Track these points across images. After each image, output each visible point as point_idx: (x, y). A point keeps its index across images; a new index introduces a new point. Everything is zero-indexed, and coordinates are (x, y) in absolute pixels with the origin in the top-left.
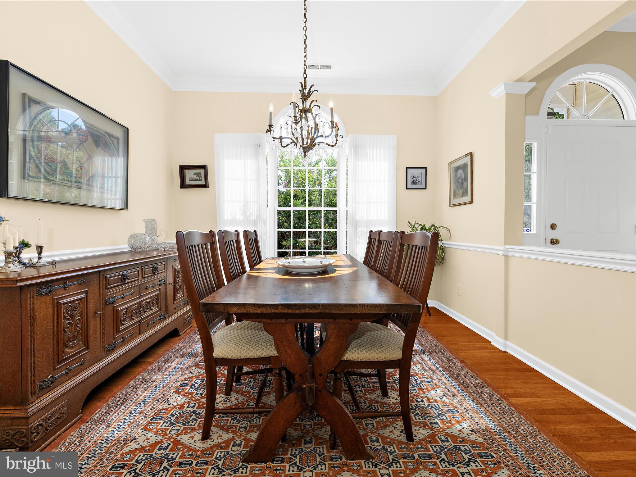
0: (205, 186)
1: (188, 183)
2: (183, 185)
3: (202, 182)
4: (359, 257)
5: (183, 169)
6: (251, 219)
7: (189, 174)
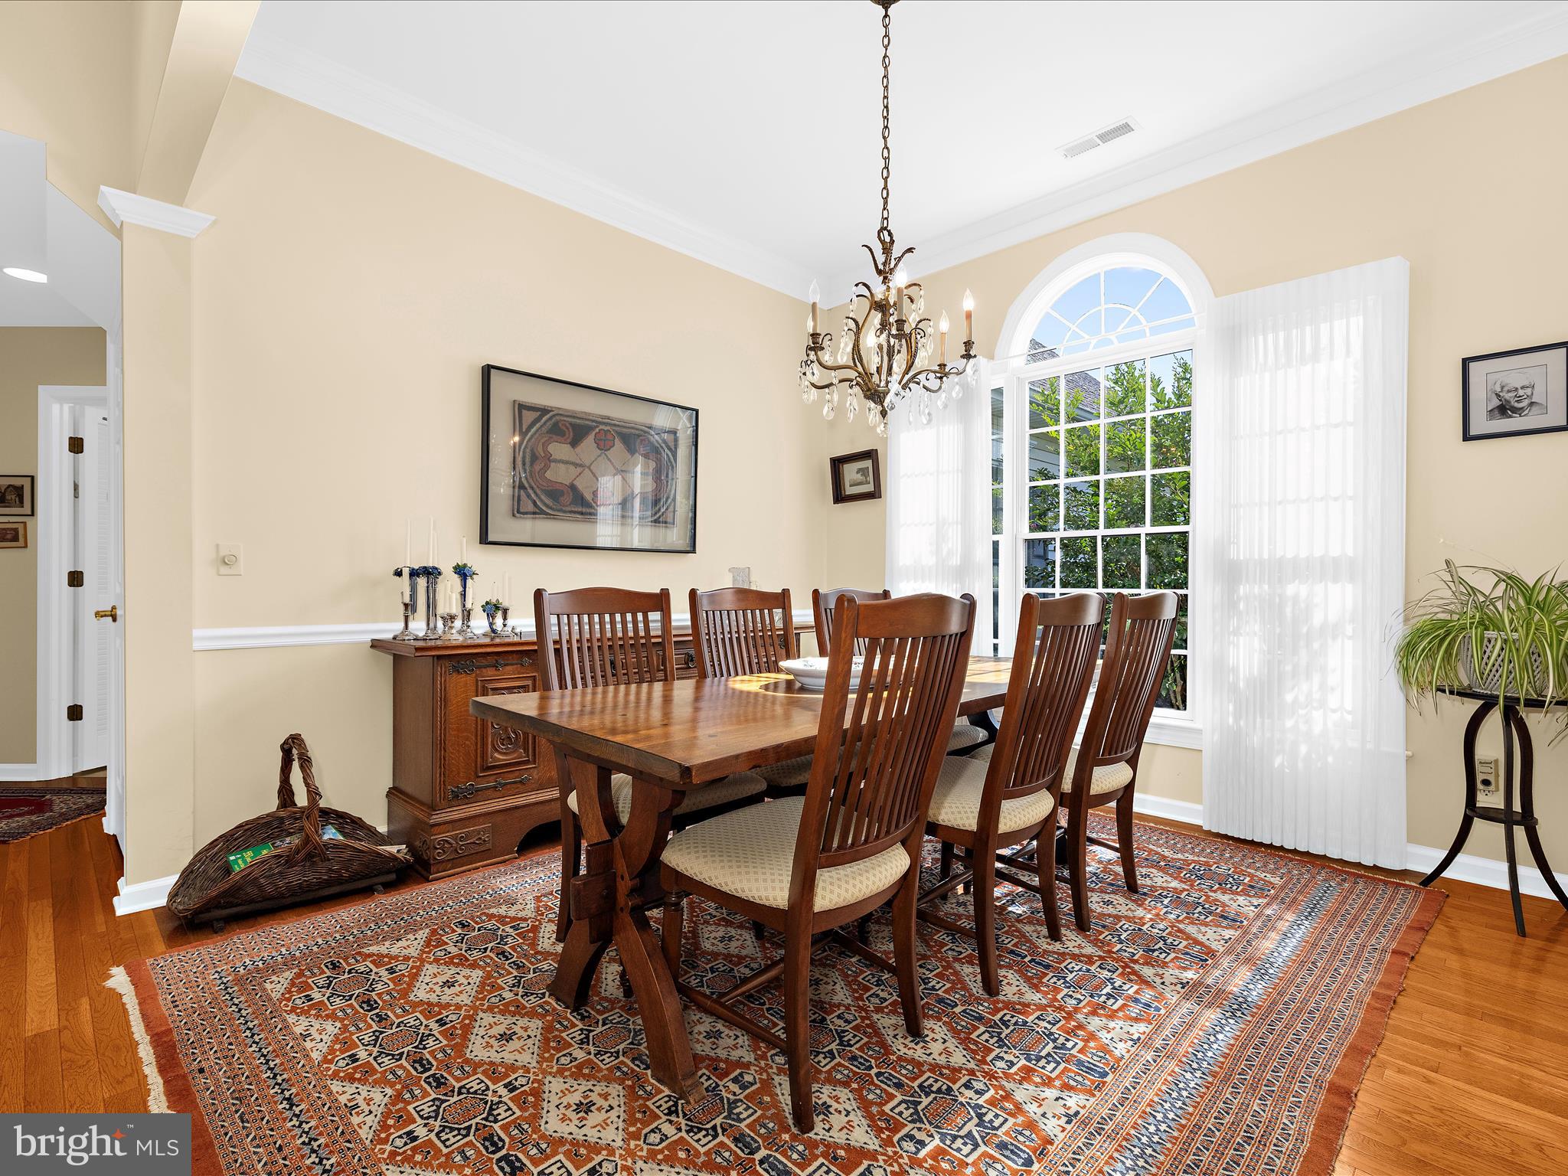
0: (875, 494)
1: (849, 490)
2: (840, 497)
3: (870, 488)
4: (1241, 676)
5: (837, 463)
6: (950, 563)
7: (850, 471)
